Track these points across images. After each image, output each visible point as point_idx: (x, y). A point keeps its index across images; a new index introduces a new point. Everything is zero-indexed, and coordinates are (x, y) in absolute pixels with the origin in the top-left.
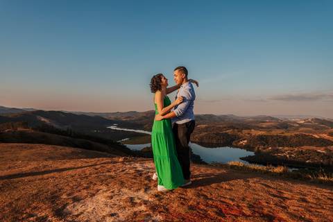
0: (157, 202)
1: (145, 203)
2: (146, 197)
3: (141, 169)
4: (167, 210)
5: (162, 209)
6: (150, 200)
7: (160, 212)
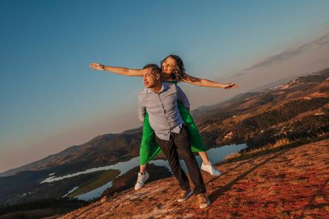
0: (179, 209)
1: (168, 214)
2: (165, 211)
3: (135, 197)
4: (192, 208)
5: (187, 210)
6: (169, 210)
7: (187, 212)
